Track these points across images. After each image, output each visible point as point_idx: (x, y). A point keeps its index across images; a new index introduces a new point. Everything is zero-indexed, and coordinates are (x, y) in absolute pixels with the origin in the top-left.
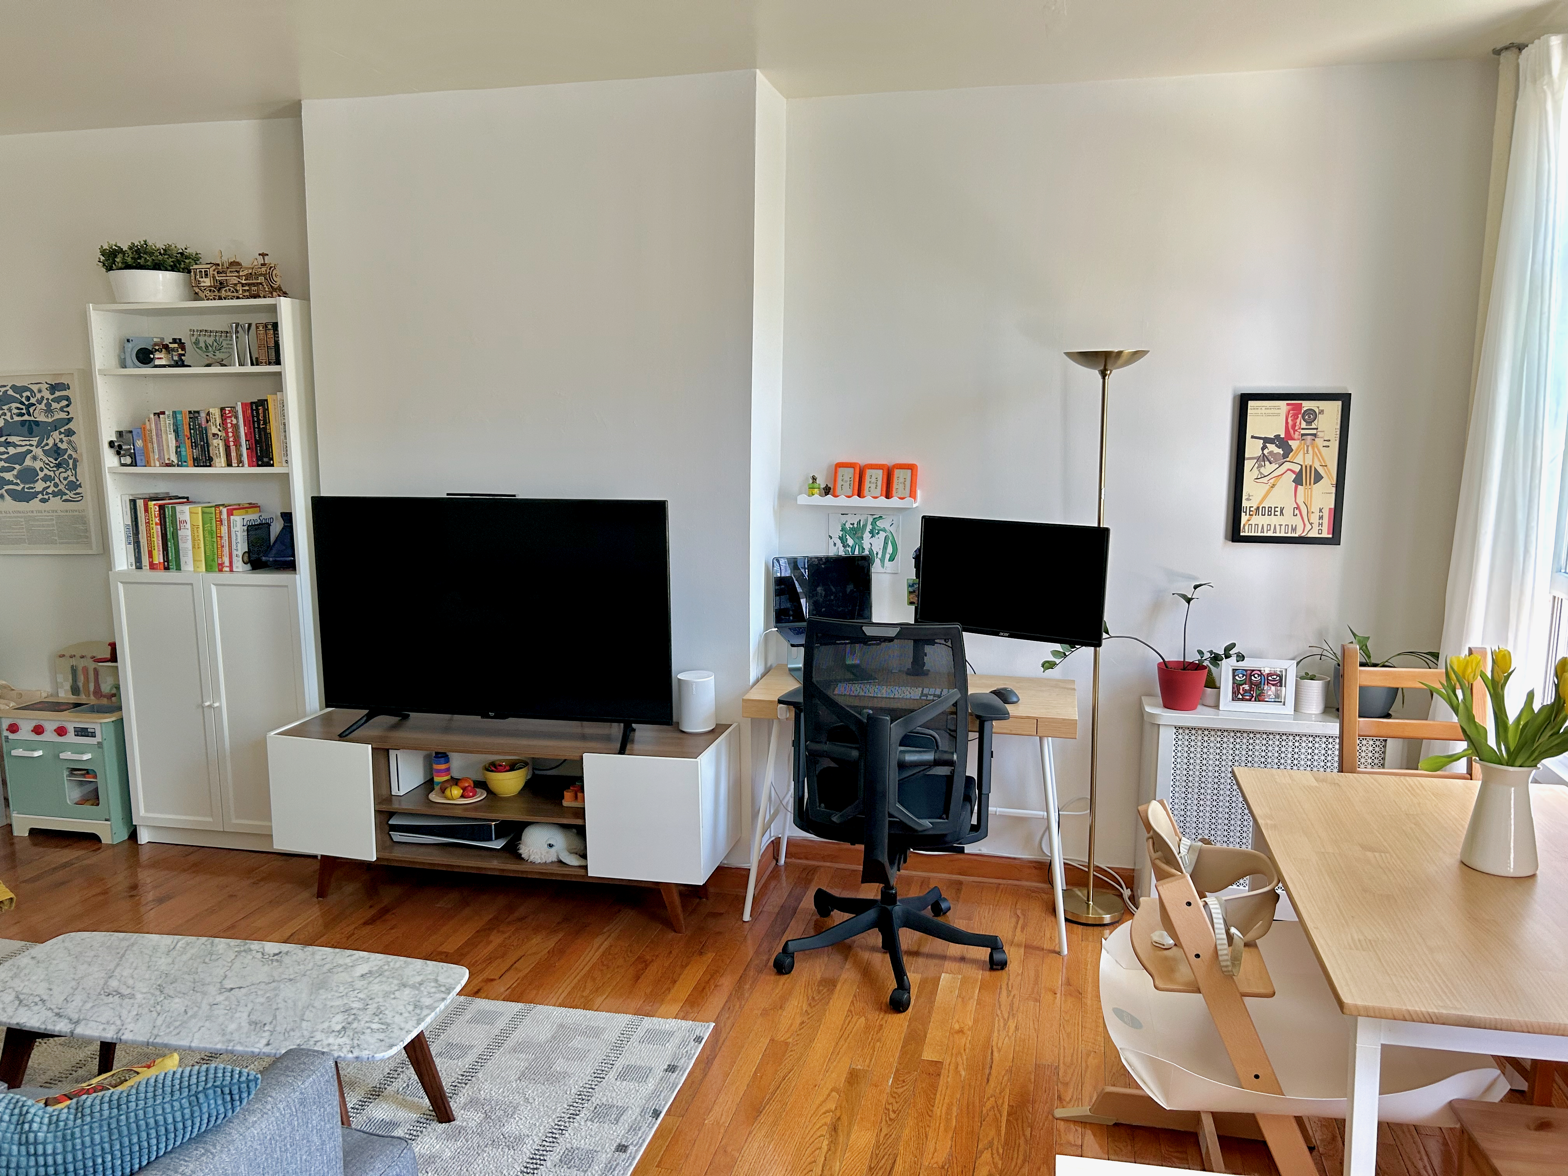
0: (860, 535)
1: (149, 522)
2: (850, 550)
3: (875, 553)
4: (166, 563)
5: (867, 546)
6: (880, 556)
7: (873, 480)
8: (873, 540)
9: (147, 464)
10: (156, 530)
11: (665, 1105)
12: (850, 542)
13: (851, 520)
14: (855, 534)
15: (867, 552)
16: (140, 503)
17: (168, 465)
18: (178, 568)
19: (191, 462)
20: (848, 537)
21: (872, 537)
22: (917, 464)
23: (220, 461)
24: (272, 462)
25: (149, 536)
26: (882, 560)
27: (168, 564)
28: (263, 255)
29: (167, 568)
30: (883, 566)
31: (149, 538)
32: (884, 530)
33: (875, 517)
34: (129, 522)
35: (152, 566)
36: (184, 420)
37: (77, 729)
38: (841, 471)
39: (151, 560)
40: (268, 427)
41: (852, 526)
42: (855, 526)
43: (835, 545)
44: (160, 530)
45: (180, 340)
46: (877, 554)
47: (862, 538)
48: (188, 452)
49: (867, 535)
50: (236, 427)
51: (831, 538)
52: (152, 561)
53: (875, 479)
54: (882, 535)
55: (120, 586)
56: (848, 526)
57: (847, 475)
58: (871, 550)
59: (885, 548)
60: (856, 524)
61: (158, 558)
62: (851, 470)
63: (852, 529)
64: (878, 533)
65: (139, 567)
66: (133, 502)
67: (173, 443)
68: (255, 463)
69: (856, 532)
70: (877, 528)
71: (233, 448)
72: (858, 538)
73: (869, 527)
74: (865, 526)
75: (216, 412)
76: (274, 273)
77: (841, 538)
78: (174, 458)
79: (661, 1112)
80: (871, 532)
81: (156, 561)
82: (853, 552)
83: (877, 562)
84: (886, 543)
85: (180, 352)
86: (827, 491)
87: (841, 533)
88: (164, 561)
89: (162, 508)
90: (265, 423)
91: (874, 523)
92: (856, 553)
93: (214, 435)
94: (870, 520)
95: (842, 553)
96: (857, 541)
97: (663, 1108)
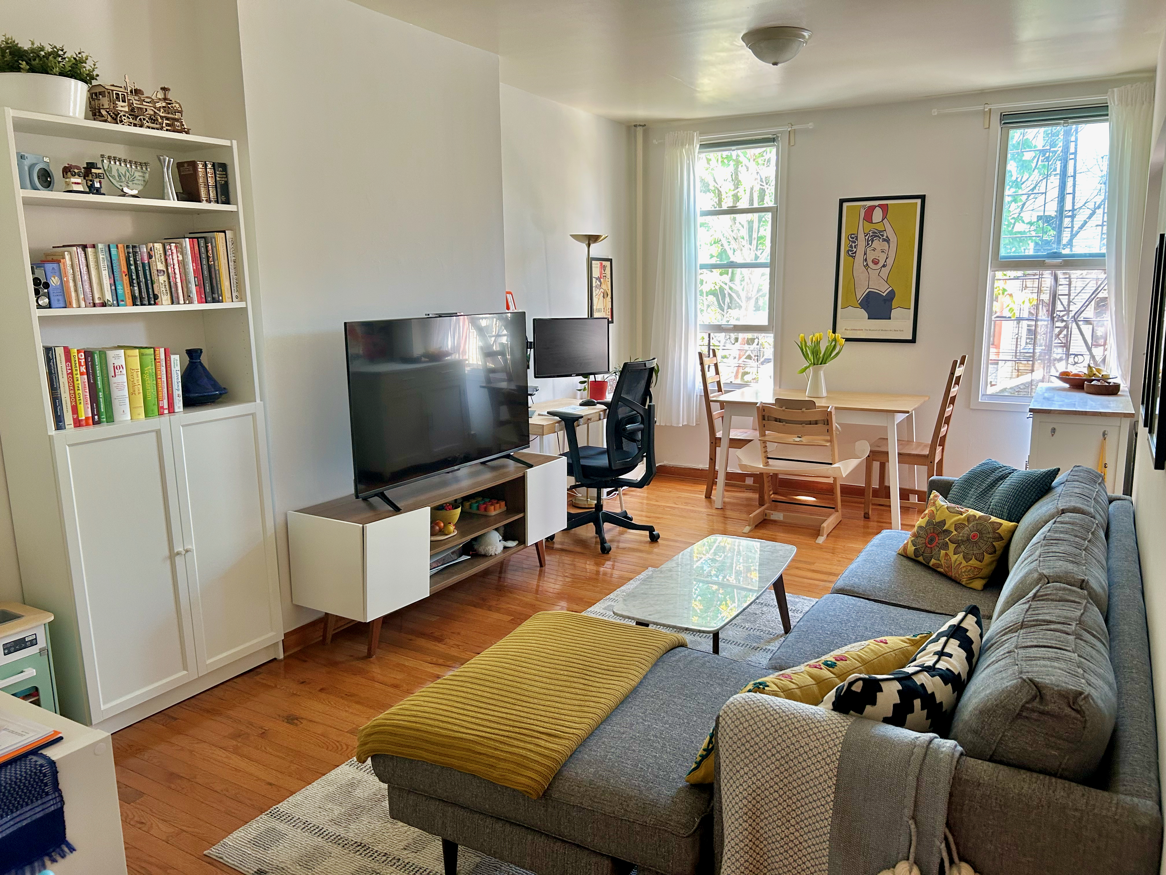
1: (72, 373)
4: (96, 417)
9: (67, 305)
10: (82, 381)
16: (59, 352)
17: (98, 305)
18: (111, 419)
19: (129, 301)
23: (165, 298)
24: (221, 298)
25: (73, 387)
27: (99, 418)
29: (97, 422)
31: (72, 392)
35: (78, 423)
36: (119, 255)
37: (9, 645)
39: (75, 416)
40: (216, 263)
44: (86, 380)
48: (124, 289)
50: (183, 262)
52: (78, 417)
61: (85, 411)
65: (60, 425)
66: (50, 351)
67: (107, 282)
68: (204, 300)
71: (179, 285)
75: (158, 247)
78: (108, 296)
81: (82, 417)
88: (93, 415)
89: (87, 353)
90: (214, 260)
93: (160, 271)
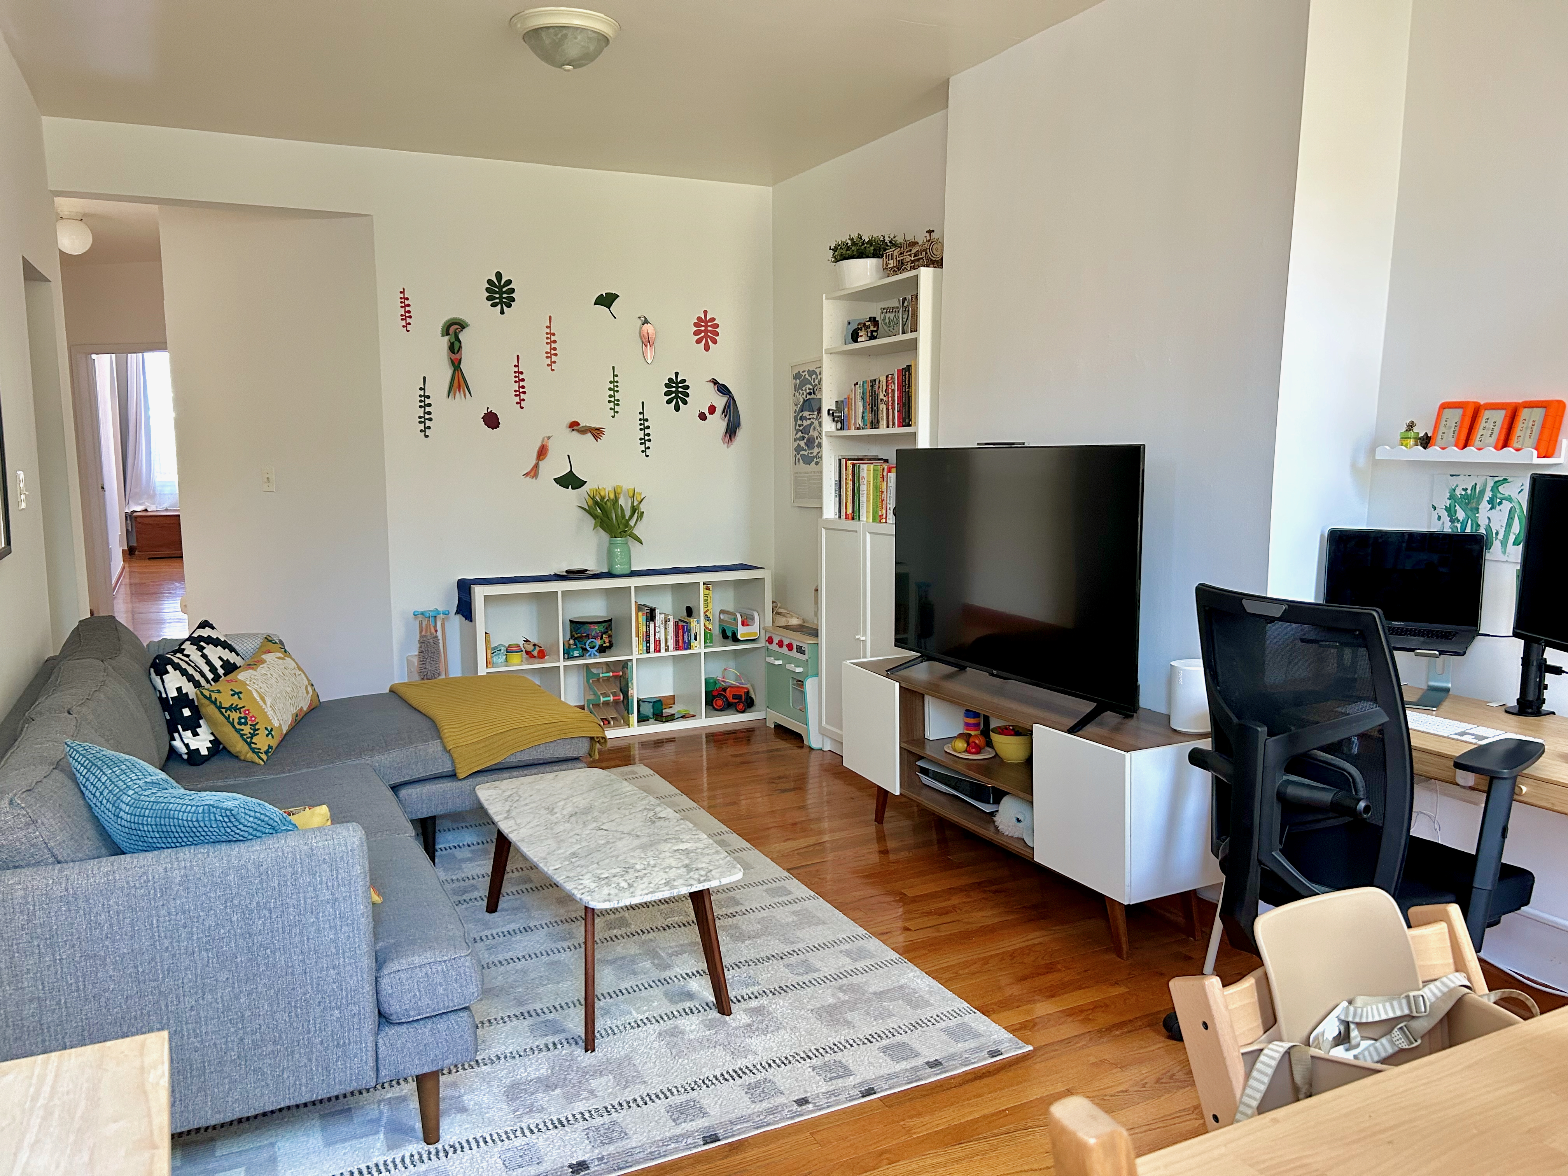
0: (1474, 505)
1: (846, 480)
2: (1459, 526)
3: (1494, 532)
4: (853, 514)
5: (1483, 522)
6: (1500, 537)
7: (1490, 425)
8: (1492, 514)
9: (849, 429)
11: (886, 1089)
12: (1461, 515)
13: (1464, 484)
14: (1467, 504)
15: (1482, 531)
16: (843, 461)
17: (858, 428)
18: (858, 518)
19: (869, 425)
20: (1458, 507)
21: (1491, 509)
22: (1564, 400)
23: (884, 423)
24: (910, 423)
25: (846, 490)
26: (1504, 544)
28: (930, 232)
29: (853, 519)
30: (1504, 552)
31: (846, 492)
32: (1509, 499)
33: (1497, 479)
34: (837, 479)
35: (846, 516)
36: (868, 388)
38: (1447, 412)
39: (845, 510)
40: (910, 391)
41: (1463, 493)
42: (1469, 492)
43: (1439, 518)
44: (851, 486)
45: (875, 318)
46: (1497, 533)
47: (1477, 509)
48: (868, 415)
49: (1484, 506)
50: (893, 391)
51: (1435, 508)
52: (846, 512)
53: (1492, 421)
54: (1506, 506)
55: (823, 531)
56: (1459, 492)
57: (1454, 417)
58: (1489, 528)
59: (1509, 525)
60: (1469, 489)
61: (849, 509)
62: (1460, 411)
63: (1464, 497)
64: (1500, 503)
65: (840, 517)
66: (840, 460)
67: (861, 409)
68: (901, 424)
69: (1470, 501)
70: (1499, 495)
71: (891, 411)
72: (1471, 510)
73: (1488, 494)
74: (1483, 492)
75: (883, 379)
76: (934, 247)
77: (1448, 509)
78: (861, 422)
79: (875, 1093)
80: (1491, 501)
81: (848, 512)
82: (1464, 527)
83: (1497, 545)
84: (1511, 518)
85: (872, 328)
86: (1426, 442)
87: (1449, 502)
88: (852, 512)
89: (854, 465)
90: (909, 387)
91: (1495, 488)
92: (1468, 530)
93: (882, 400)
94: (1490, 483)
95: (1447, 529)
96: (1470, 513)
97: (882, 1091)
